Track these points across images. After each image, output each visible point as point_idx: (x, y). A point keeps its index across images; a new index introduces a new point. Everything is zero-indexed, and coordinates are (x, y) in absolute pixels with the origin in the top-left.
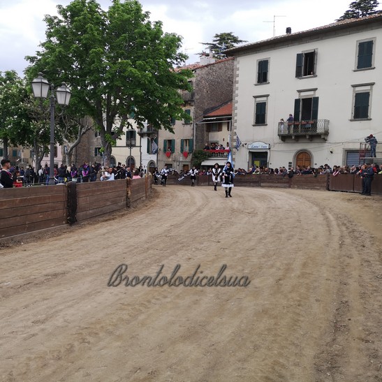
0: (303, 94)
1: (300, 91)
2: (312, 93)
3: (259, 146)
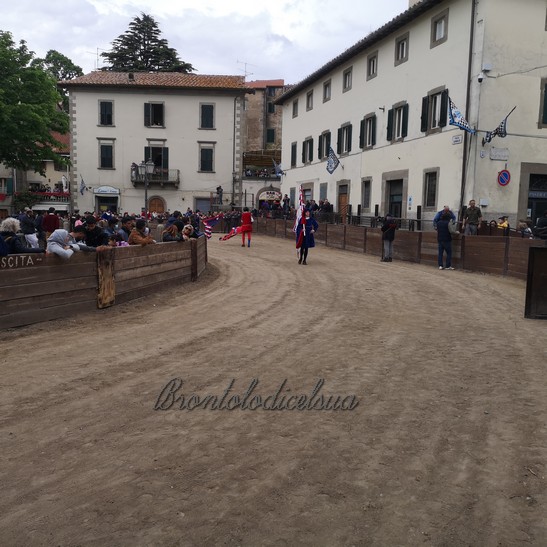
0: (152, 143)
1: (149, 140)
2: (161, 143)
3: (108, 190)
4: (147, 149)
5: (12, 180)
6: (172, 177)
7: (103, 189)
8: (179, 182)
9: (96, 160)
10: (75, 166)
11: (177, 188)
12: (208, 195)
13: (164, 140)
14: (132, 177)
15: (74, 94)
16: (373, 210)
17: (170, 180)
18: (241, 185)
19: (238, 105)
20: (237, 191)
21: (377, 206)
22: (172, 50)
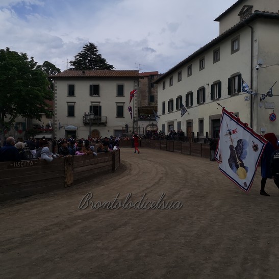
0: (93, 104)
1: (92, 102)
2: (98, 104)
3: (71, 127)
4: (91, 107)
5: (25, 123)
6: (103, 120)
7: (69, 126)
8: (106, 123)
9: (66, 113)
10: (56, 116)
11: (105, 125)
12: (121, 129)
13: (99, 102)
14: (84, 121)
15: (56, 81)
16: (205, 135)
17: (102, 121)
18: (137, 123)
19: (136, 84)
20: (135, 126)
21: (207, 133)
22: (104, 59)
